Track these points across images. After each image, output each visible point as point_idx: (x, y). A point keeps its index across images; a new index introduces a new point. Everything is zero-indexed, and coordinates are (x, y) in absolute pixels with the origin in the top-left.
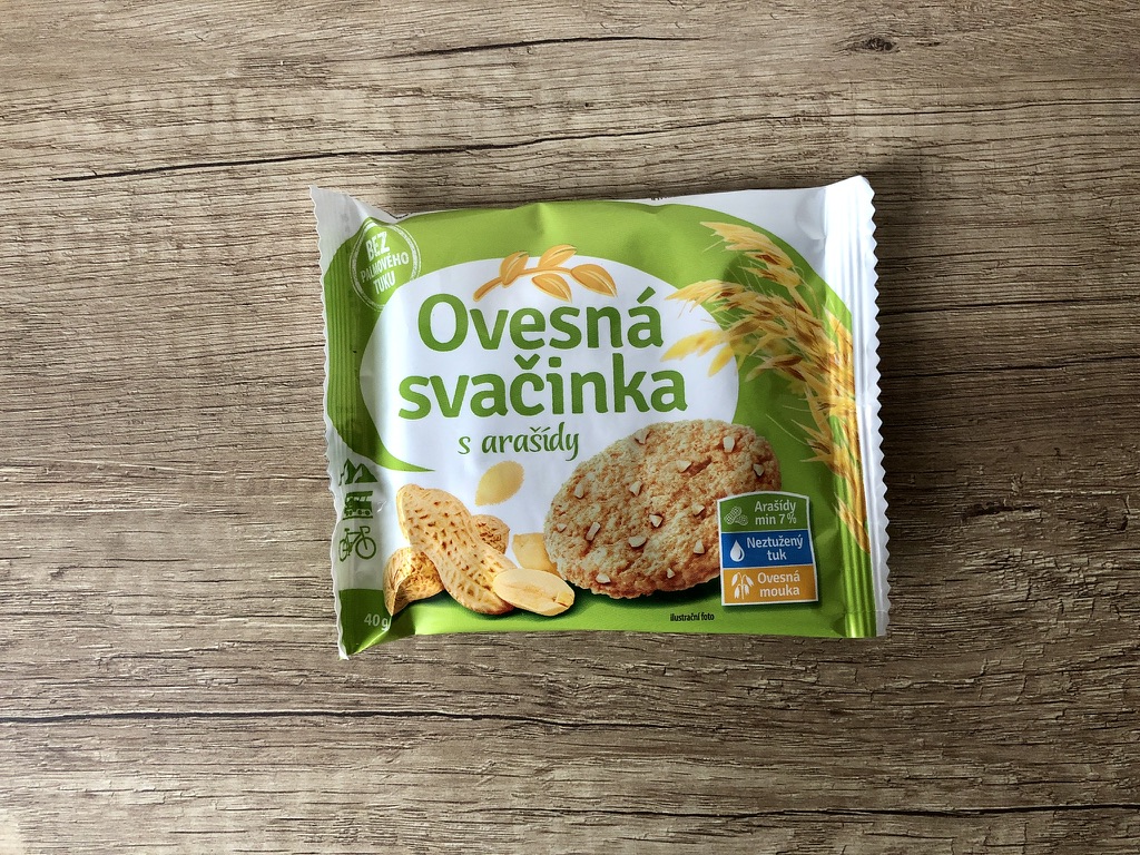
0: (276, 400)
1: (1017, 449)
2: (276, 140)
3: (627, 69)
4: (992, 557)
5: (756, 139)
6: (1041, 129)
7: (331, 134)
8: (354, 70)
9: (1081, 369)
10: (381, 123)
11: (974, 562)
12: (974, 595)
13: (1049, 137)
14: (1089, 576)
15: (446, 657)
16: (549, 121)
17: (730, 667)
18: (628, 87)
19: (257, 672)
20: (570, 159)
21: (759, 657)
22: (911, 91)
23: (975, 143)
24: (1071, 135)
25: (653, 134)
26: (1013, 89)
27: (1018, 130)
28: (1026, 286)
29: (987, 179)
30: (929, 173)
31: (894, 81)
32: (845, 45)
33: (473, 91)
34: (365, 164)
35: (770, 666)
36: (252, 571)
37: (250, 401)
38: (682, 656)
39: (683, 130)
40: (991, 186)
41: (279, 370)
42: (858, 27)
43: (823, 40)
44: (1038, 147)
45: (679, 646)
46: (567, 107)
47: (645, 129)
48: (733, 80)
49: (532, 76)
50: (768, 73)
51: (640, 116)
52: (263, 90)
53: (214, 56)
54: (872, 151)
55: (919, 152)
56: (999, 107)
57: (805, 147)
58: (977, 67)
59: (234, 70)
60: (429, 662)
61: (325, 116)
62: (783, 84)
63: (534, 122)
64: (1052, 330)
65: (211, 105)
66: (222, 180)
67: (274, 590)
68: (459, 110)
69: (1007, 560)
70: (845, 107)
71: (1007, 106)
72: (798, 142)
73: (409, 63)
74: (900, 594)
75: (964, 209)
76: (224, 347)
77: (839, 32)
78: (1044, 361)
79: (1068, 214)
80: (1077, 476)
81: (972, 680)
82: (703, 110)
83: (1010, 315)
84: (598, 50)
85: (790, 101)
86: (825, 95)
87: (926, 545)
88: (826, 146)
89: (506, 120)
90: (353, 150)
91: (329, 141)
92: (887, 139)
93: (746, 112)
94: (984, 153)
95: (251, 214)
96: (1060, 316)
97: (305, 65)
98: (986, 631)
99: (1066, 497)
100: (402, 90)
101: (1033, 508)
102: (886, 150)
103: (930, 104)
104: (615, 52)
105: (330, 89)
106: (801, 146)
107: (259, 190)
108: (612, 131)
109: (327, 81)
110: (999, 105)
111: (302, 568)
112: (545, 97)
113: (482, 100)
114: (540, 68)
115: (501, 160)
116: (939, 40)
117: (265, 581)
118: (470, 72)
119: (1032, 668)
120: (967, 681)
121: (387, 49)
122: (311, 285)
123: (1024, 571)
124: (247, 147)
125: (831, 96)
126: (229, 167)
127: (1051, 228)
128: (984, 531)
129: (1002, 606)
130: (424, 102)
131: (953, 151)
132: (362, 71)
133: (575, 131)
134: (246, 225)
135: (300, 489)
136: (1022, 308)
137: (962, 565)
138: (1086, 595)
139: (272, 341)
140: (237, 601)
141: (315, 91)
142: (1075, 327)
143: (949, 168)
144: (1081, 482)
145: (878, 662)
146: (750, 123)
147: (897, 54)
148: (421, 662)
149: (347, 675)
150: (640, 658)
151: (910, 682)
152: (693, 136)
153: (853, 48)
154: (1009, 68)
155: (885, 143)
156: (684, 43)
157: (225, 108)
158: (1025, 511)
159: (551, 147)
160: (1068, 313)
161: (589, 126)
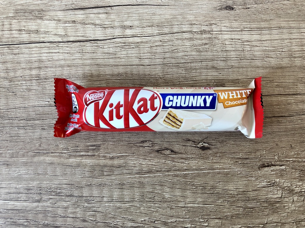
0: (22, 125)
1: (277, 145)
2: (25, 37)
3: (144, 15)
4: (269, 182)
5: (188, 39)
6: (284, 37)
7: (44, 36)
8: (52, 14)
9: (299, 118)
10: (61, 32)
11: (263, 184)
12: (263, 195)
13: (286, 39)
14: (302, 189)
15: (79, 216)
16: (117, 32)
17: (178, 220)
18: (145, 21)
19: (12, 220)
20: (125, 44)
21: (188, 216)
22: (240, 24)
23: (261, 41)
24: (294, 39)
25: (153, 37)
26: (274, 23)
27: (277, 37)
28: (279, 89)
29: (266, 53)
30: (247, 51)
31: (235, 20)
32: (218, 8)
33: (92, 22)
34: (55, 46)
35: (192, 220)
36: (11, 185)
37: (13, 125)
38: (161, 216)
39: (163, 35)
40: (267, 55)
41: (23, 115)
42: (222, 2)
43: (211, 6)
44: (283, 42)
45: (160, 213)
46: (124, 27)
47: (150, 35)
48: (180, 19)
49: (112, 17)
50: (192, 17)
51: (149, 31)
52: (21, 20)
53: (5, 9)
54: (227, 43)
55: (243, 44)
56: (270, 29)
57: (204, 41)
58: (262, 16)
59: (12, 14)
60: (72, 217)
61: (42, 30)
62: (197, 20)
63: (113, 32)
64: (289, 104)
65: (3, 25)
66: (6, 50)
67: (19, 191)
68: (87, 28)
69: (274, 183)
70: (218, 28)
71: (272, 29)
72: (202, 40)
73: (71, 12)
74: (237, 195)
75: (258, 63)
76: (5, 107)
77: (217, 4)
78: (286, 114)
79: (293, 65)
80: (298, 154)
81: (262, 226)
82: (170, 29)
83: (274, 99)
84: (135, 8)
85: (200, 26)
86: (211, 24)
87: (246, 177)
88: (212, 41)
89: (103, 31)
90: (51, 41)
91: (43, 38)
92: (232, 39)
93: (184, 30)
94: (265, 44)
95: (16, 62)
96: (291, 99)
97: (36, 12)
98: (267, 208)
99: (294, 161)
100: (68, 21)
101: (283, 165)
102: (232, 43)
103: (247, 28)
104: (141, 9)
105: (44, 20)
106: (203, 41)
107: (19, 54)
108: (139, 36)
109: (43, 18)
110: (270, 28)
111: (29, 184)
112: (117, 24)
113: (95, 25)
114: (115, 14)
115: (101, 45)
116: (249, 7)
117: (16, 188)
118: (92, 15)
119: (283, 221)
120: (261, 226)
121: (64, 7)
122: (35, 86)
123: (280, 187)
124: (15, 39)
125: (213, 25)
126: (9, 46)
127: (288, 69)
128: (266, 173)
129: (272, 199)
130: (76, 25)
131: (254, 43)
132: (55, 15)
133: (127, 35)
134: (14, 65)
135: (29, 156)
136: (278, 96)
137: (258, 185)
138: (301, 196)
139: (22, 105)
140: (6, 195)
141: (39, 21)
142: (296, 103)
143: (253, 49)
144: (299, 156)
145: (229, 219)
146: (186, 33)
147: (235, 11)
148: (70, 217)
149: (43, 222)
150: (146, 217)
151: (241, 226)
152: (167, 37)
153: (221, 9)
154: (273, 16)
155: (232, 41)
156: (164, 7)
157: (8, 26)
158: (280, 166)
159: (118, 40)
160: (294, 98)
161: (131, 34)
